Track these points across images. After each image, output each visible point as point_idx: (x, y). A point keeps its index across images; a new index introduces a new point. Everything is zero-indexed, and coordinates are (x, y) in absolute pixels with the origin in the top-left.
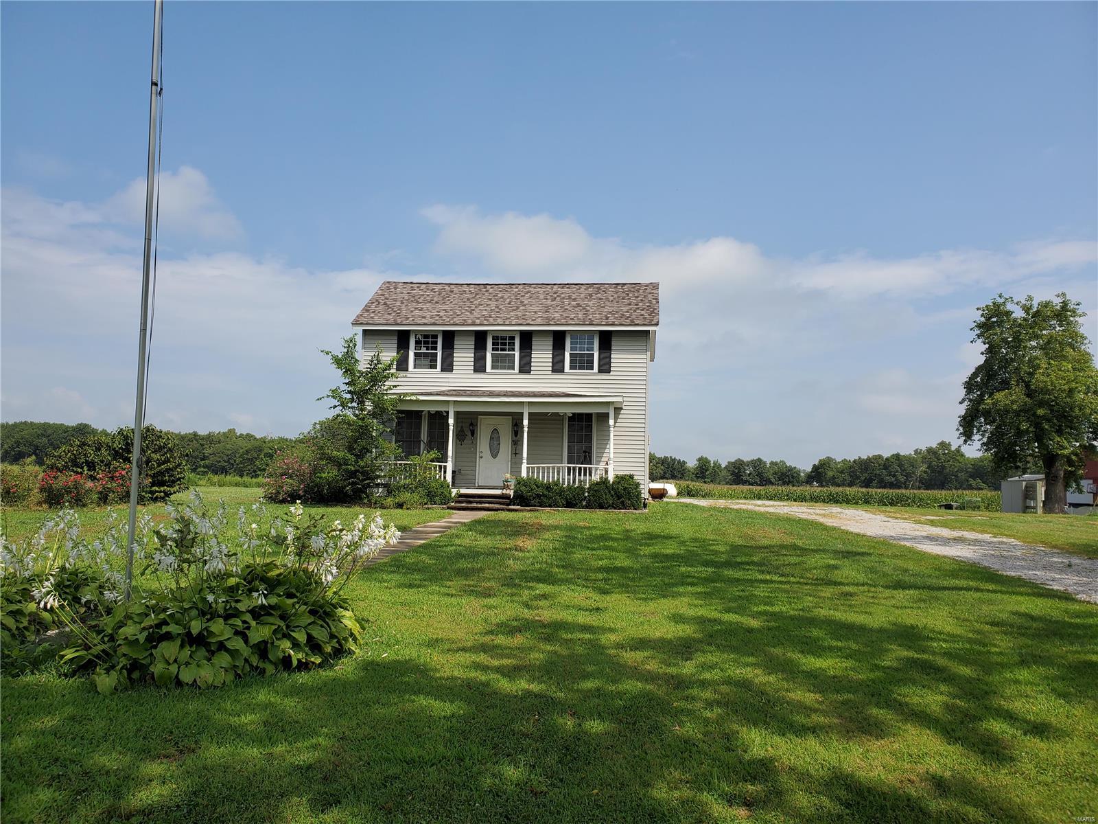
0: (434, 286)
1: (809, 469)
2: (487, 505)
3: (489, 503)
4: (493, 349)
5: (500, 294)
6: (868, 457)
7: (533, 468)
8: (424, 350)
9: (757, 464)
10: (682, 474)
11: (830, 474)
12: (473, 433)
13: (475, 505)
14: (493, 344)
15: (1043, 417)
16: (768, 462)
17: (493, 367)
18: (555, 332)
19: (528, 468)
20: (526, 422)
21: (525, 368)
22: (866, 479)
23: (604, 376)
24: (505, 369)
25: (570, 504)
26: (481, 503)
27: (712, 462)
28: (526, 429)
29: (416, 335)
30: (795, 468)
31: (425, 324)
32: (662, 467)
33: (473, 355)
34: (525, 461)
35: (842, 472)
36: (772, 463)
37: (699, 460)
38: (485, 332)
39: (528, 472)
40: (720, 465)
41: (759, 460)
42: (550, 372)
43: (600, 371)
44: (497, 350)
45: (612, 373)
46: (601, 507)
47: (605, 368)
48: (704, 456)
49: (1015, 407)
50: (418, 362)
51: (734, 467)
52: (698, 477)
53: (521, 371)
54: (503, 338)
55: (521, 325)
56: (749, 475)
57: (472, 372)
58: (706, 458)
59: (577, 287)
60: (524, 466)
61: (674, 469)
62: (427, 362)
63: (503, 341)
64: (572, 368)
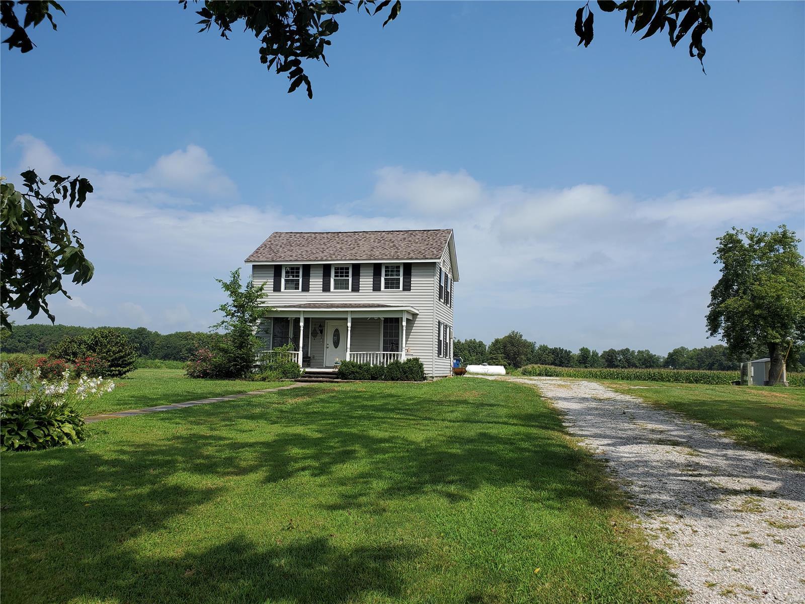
1: (666, 357)
2: (321, 379)
3: (323, 377)
4: (335, 276)
5: (346, 239)
6: (712, 346)
7: (354, 354)
8: (291, 278)
9: (625, 352)
10: (568, 361)
11: (682, 360)
12: (322, 332)
13: (313, 379)
14: (335, 273)
15: (760, 316)
16: (636, 351)
17: (335, 288)
18: (375, 264)
19: (350, 354)
20: (349, 324)
21: (356, 289)
22: (709, 363)
23: (406, 293)
24: (343, 289)
25: (374, 378)
26: (317, 377)
27: (591, 352)
28: (349, 329)
29: (286, 268)
30: (655, 355)
31: (291, 261)
32: (553, 356)
33: (322, 280)
34: (349, 350)
35: (691, 359)
36: (639, 352)
37: (582, 350)
38: (330, 265)
39: (351, 357)
40: (597, 354)
41: (627, 350)
42: (372, 291)
43: (404, 290)
44: (337, 276)
45: (411, 290)
47: (407, 288)
48: (585, 347)
49: (741, 309)
50: (287, 285)
51: (608, 355)
52: (581, 363)
53: (353, 290)
54: (342, 269)
55: (352, 260)
56: (620, 361)
57: (321, 291)
58: (587, 349)
60: (348, 353)
61: (562, 357)
62: (294, 286)
63: (342, 271)
64: (386, 288)
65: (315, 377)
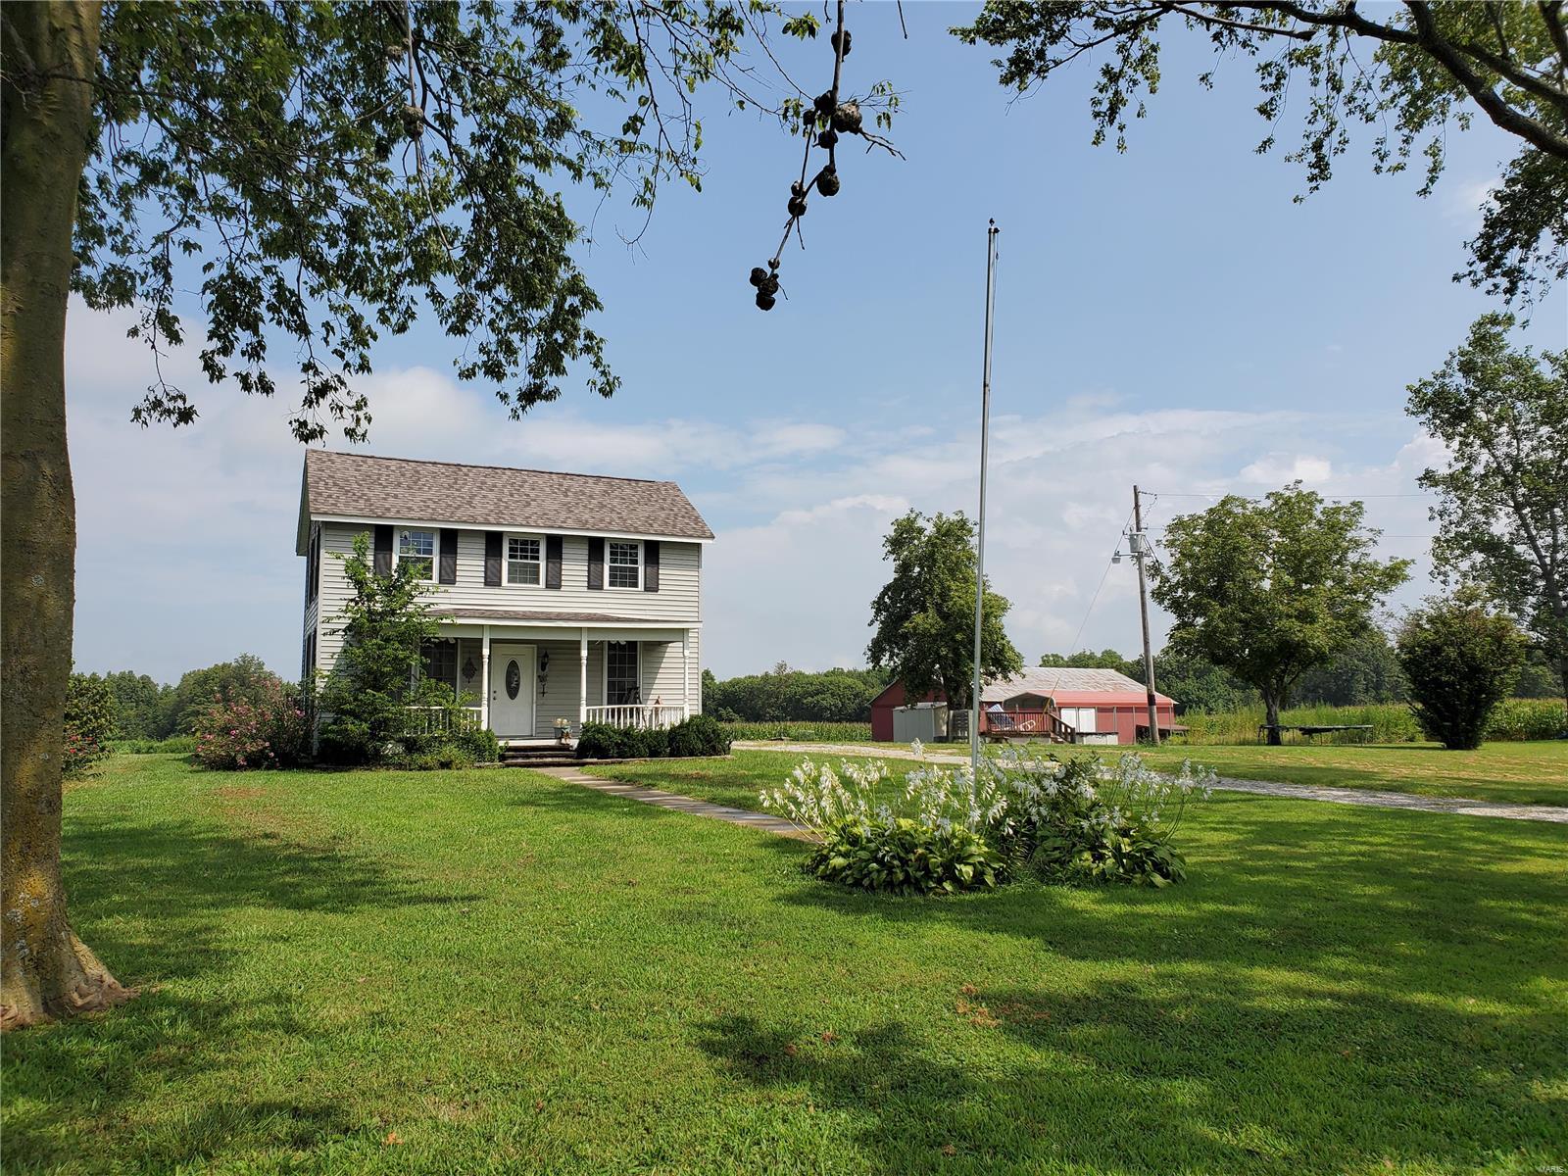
0: (387, 463)
2: (550, 760)
4: (511, 557)
7: (594, 710)
8: (413, 554)
13: (534, 760)
14: (511, 549)
15: (961, 643)
17: (511, 580)
18: (591, 539)
19: (588, 711)
20: (584, 653)
21: (554, 584)
23: (651, 596)
24: (526, 582)
25: (654, 753)
26: (541, 757)
28: (584, 662)
29: (402, 532)
31: (420, 519)
33: (483, 563)
34: (584, 702)
38: (502, 534)
39: (588, 716)
42: (586, 589)
43: (647, 589)
44: (515, 557)
45: (659, 591)
46: (692, 754)
47: (652, 587)
49: (933, 631)
53: (548, 586)
54: (525, 543)
55: (552, 527)
57: (482, 585)
59: (583, 479)
60: (584, 709)
63: (524, 547)
64: (611, 584)
65: (537, 757)
